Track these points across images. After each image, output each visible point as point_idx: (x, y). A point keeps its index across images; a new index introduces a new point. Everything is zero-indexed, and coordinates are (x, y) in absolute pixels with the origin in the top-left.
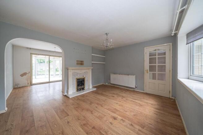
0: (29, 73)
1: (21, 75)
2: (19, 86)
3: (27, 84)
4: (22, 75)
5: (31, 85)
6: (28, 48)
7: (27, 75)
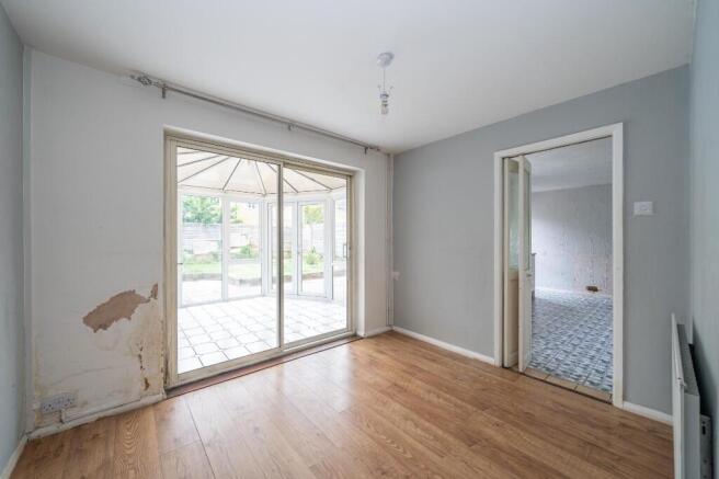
0: (154, 294)
1: (87, 320)
2: (74, 418)
3: (140, 386)
4: (99, 319)
5: (173, 391)
6: (145, 80)
7: (140, 311)
